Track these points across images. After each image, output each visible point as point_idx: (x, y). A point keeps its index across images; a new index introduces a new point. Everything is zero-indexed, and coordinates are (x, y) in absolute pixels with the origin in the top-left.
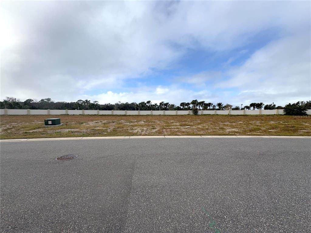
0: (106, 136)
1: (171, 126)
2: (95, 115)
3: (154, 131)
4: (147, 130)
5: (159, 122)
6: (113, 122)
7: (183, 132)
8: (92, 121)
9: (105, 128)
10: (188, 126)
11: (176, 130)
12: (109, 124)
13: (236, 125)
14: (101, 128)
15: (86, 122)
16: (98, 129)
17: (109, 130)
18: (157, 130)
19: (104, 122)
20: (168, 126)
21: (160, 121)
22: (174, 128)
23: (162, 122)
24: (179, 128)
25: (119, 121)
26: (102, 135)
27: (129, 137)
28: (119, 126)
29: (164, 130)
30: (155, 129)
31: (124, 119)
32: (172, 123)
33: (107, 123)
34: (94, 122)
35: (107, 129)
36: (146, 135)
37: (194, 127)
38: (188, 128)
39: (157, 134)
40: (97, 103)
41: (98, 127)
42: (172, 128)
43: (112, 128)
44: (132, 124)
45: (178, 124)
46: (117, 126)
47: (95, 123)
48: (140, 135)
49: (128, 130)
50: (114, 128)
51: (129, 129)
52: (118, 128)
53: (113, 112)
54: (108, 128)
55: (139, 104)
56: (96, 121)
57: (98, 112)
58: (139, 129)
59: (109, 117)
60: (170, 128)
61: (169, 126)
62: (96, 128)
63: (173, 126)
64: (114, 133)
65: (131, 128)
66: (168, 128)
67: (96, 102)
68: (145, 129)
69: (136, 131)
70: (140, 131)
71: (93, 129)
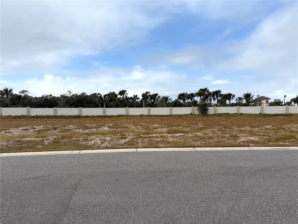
0: (40, 150)
1: (153, 133)
2: (22, 117)
3: (123, 141)
4: (111, 140)
5: (134, 127)
6: (55, 129)
7: (169, 143)
8: (17, 127)
9: (39, 139)
10: (181, 133)
11: (159, 139)
12: (47, 132)
13: (259, 131)
14: (32, 139)
15: (6, 130)
16: (28, 141)
17: (46, 142)
18: (128, 139)
19: (38, 128)
20: (147, 134)
21: (136, 125)
22: (157, 137)
23: (140, 127)
24: (163, 137)
25: (66, 127)
26: (33, 150)
27: (79, 151)
28: (64, 134)
29: (140, 140)
30: (125, 138)
31: (73, 124)
32: (156, 128)
33: (43, 130)
34: (21, 128)
35: (43, 140)
36: (107, 148)
37: (190, 135)
38: (179, 136)
39: (126, 146)
40: (26, 93)
41: (27, 137)
42: (153, 137)
43: (51, 138)
44: (87, 131)
45: (165, 130)
46: (61, 134)
47: (23, 130)
48: (99, 148)
49: (79, 141)
50: (55, 139)
51: (81, 139)
52: (63, 138)
53: (55, 111)
54: (45, 139)
55: (105, 96)
56: (25, 128)
57: (29, 111)
58: (97, 139)
59: (49, 121)
60: (150, 137)
61: (149, 134)
62: (23, 139)
63: (155, 133)
64: (56, 145)
65: (85, 138)
66: (147, 138)
67: (23, 92)
68: (108, 138)
69: (93, 142)
70: (99, 142)
71: (18, 141)
